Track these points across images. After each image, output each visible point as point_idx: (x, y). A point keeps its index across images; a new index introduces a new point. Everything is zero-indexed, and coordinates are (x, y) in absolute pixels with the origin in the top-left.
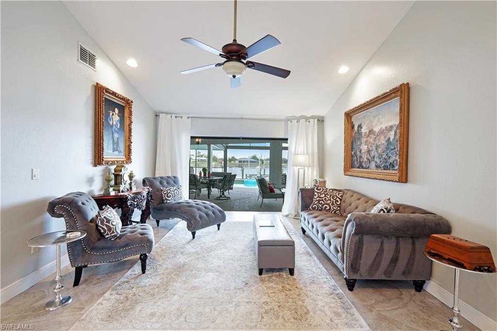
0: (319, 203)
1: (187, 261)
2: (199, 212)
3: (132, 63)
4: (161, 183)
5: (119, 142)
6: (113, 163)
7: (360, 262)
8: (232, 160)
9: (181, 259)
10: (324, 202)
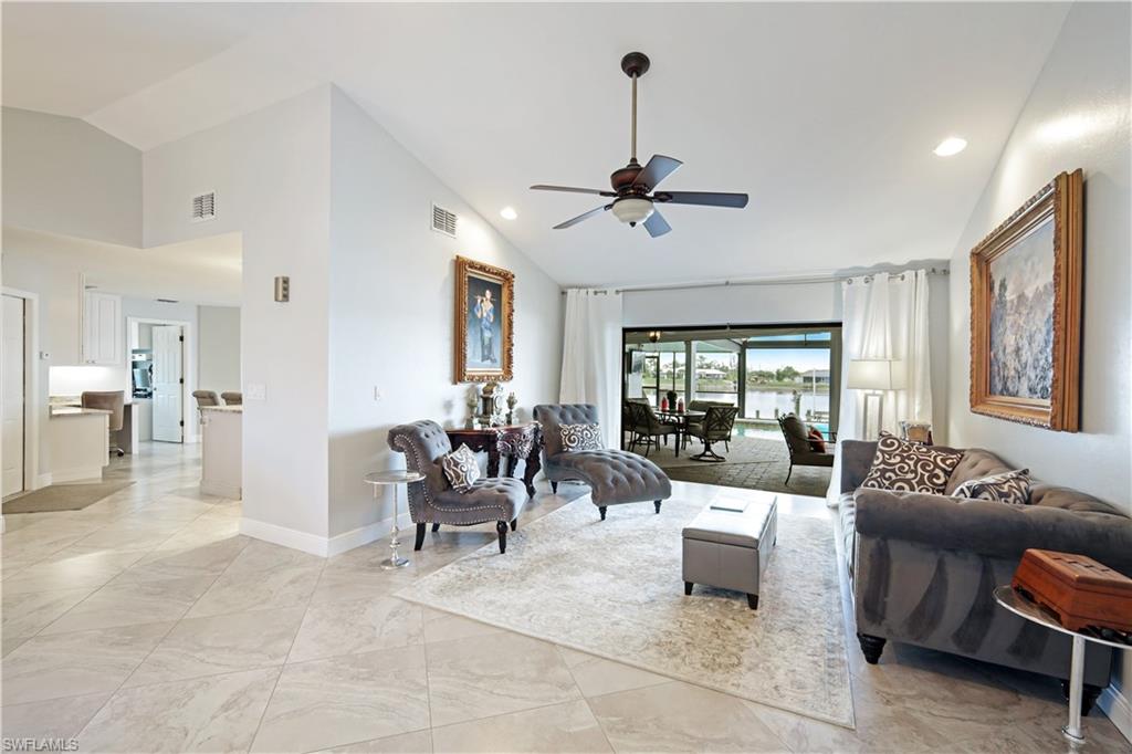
0: (883, 476)
1: (572, 549)
2: (615, 472)
3: (509, 214)
4: (562, 416)
5: (493, 345)
6: (481, 379)
7: (886, 599)
8: (784, 376)
9: (566, 545)
10: (897, 475)
